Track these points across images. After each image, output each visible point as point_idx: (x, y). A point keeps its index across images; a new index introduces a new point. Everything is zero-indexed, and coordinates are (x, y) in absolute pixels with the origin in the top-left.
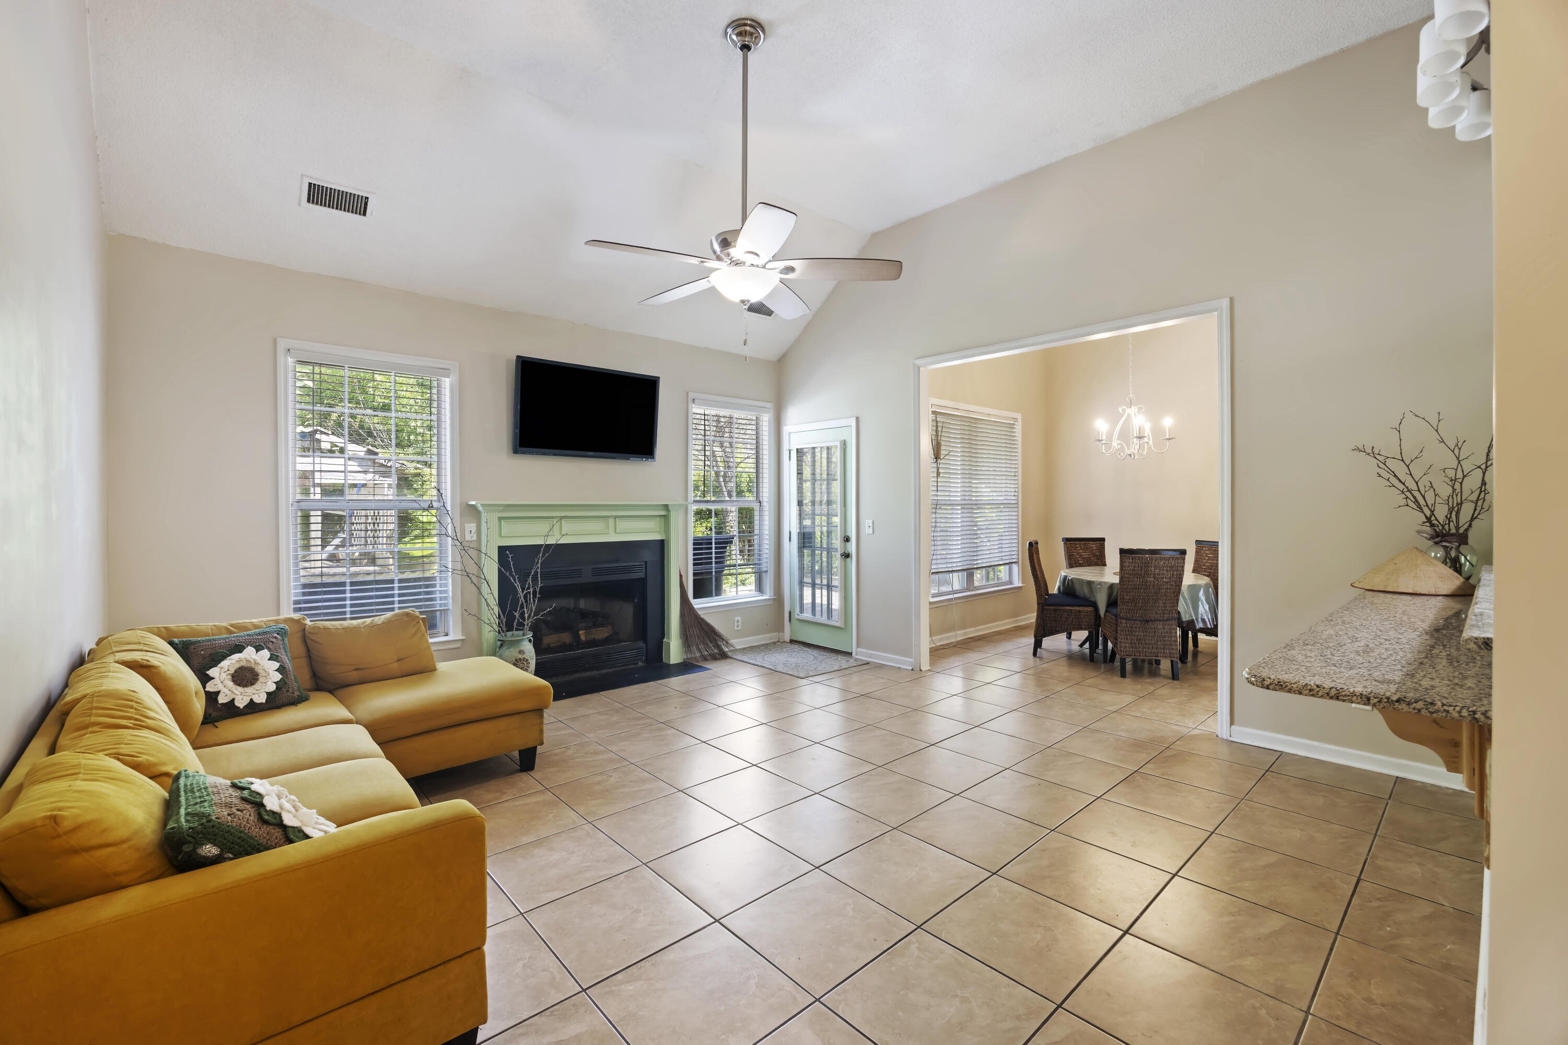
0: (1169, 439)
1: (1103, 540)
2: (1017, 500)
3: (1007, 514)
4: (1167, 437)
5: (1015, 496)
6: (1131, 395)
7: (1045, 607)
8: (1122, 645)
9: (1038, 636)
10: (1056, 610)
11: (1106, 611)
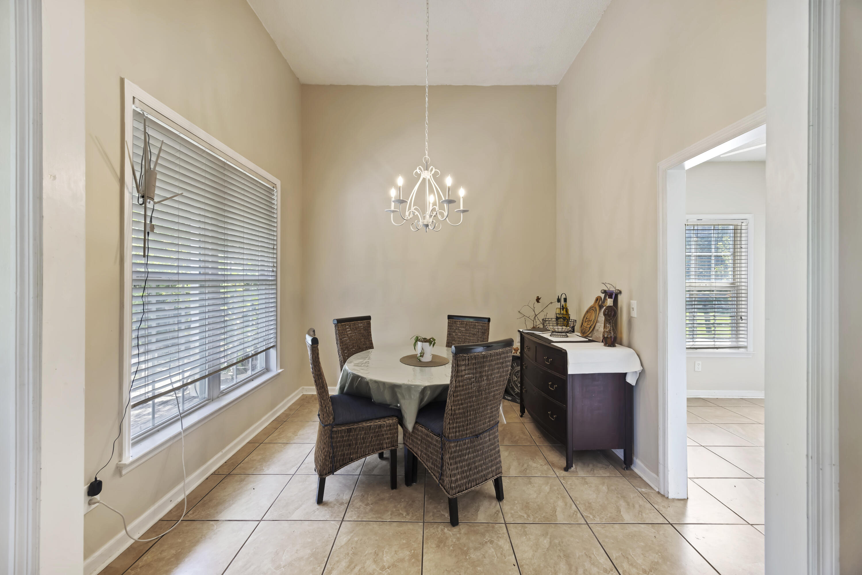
0: (464, 211)
1: (368, 318)
2: (276, 276)
3: (264, 292)
4: (462, 208)
5: (273, 271)
6: (427, 156)
7: (335, 429)
8: (453, 479)
9: (325, 472)
10: (349, 430)
11: (416, 423)
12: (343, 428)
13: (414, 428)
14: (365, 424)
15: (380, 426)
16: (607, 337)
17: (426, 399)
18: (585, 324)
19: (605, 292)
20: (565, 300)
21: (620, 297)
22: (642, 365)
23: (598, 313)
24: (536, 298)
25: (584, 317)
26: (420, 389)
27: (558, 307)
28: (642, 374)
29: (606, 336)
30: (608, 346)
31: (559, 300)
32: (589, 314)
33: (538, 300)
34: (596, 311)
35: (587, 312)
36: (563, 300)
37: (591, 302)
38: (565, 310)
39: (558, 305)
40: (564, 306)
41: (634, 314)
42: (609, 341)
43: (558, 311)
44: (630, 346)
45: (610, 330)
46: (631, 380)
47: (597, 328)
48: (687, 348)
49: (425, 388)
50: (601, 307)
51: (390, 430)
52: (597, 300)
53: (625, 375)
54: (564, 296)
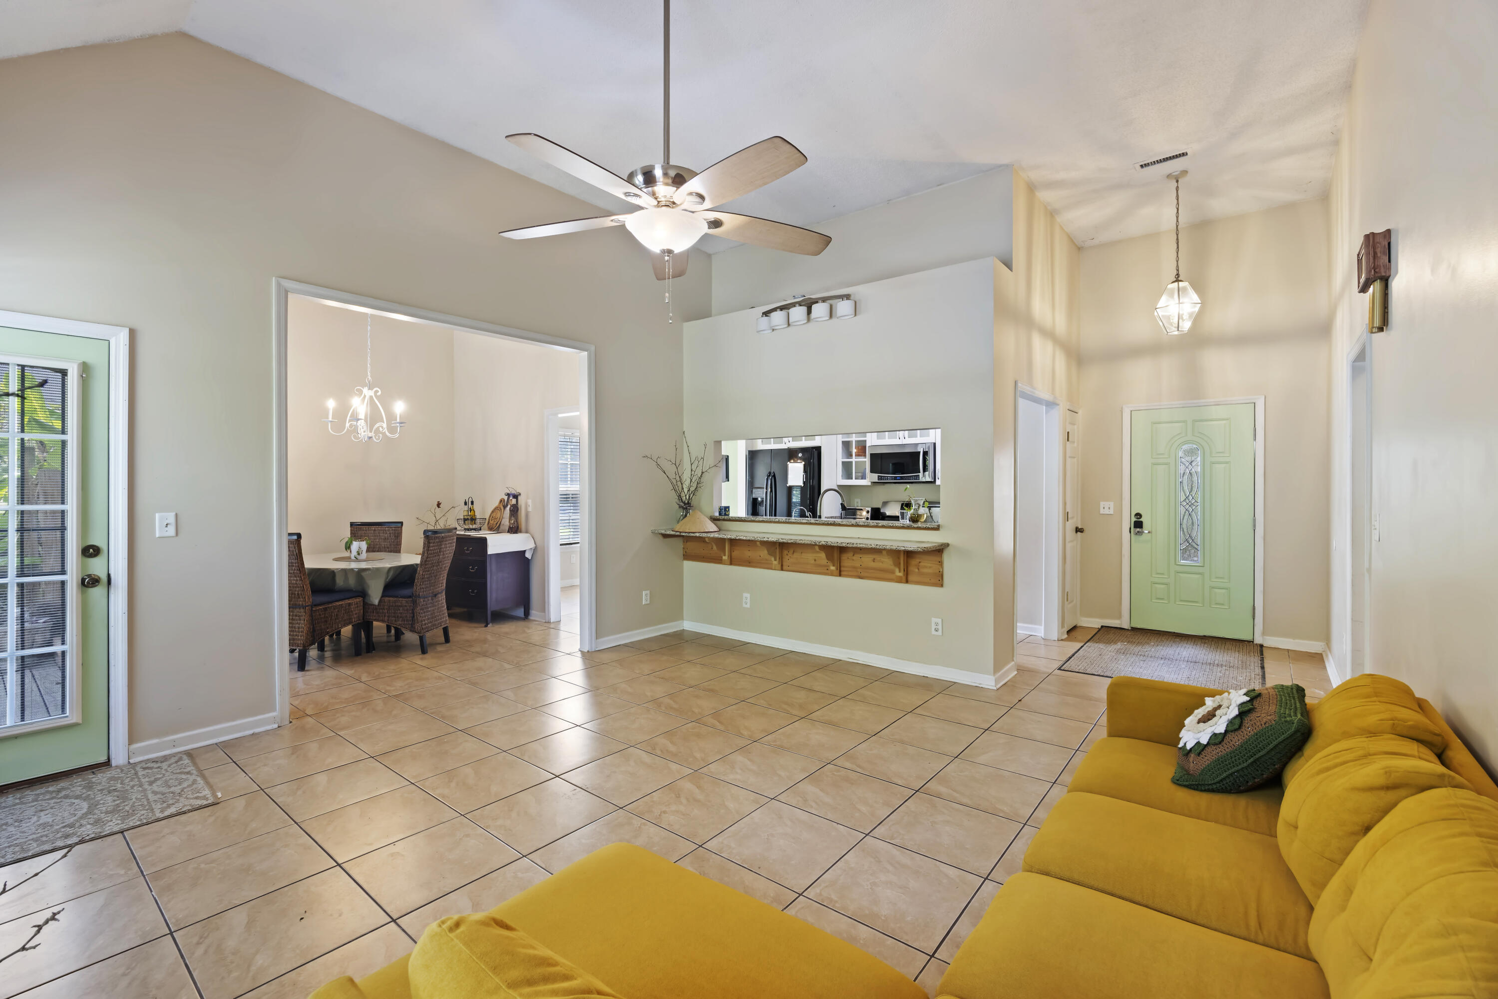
7: (314, 609)
8: (424, 623)
9: (307, 644)
10: (325, 609)
11: (383, 596)
12: (321, 607)
13: (380, 601)
14: (338, 603)
15: (350, 604)
16: (513, 527)
17: (389, 578)
18: (491, 522)
19: (508, 495)
20: (472, 503)
21: (519, 498)
22: (535, 543)
23: (503, 511)
24: (436, 503)
25: (490, 516)
26: (387, 570)
27: (466, 509)
28: (535, 550)
29: (511, 526)
30: (513, 533)
31: (466, 503)
32: (494, 513)
33: (439, 505)
34: (501, 510)
35: (493, 512)
36: (469, 503)
37: (496, 503)
38: (472, 511)
39: (466, 508)
40: (472, 509)
41: (530, 509)
42: (514, 530)
43: (466, 513)
44: (527, 532)
45: (514, 522)
46: (528, 555)
47: (502, 523)
48: (561, 545)
49: (390, 569)
50: (505, 507)
51: (358, 607)
52: (501, 501)
53: (524, 551)
54: (470, 500)
